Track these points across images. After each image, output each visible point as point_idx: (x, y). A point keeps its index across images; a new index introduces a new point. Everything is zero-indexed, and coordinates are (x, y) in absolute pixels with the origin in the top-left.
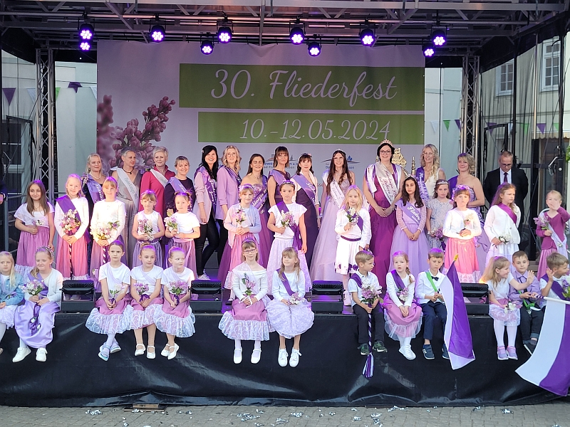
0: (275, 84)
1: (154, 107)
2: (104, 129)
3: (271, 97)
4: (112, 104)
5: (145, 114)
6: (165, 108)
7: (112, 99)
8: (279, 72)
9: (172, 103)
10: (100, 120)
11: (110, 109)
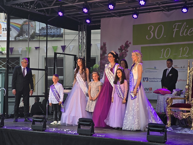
0: (175, 30)
1: (122, 46)
2: (103, 57)
3: (174, 37)
4: (106, 46)
5: (119, 49)
6: (127, 45)
7: (106, 44)
8: (177, 24)
9: (130, 43)
10: (102, 53)
11: (106, 48)
